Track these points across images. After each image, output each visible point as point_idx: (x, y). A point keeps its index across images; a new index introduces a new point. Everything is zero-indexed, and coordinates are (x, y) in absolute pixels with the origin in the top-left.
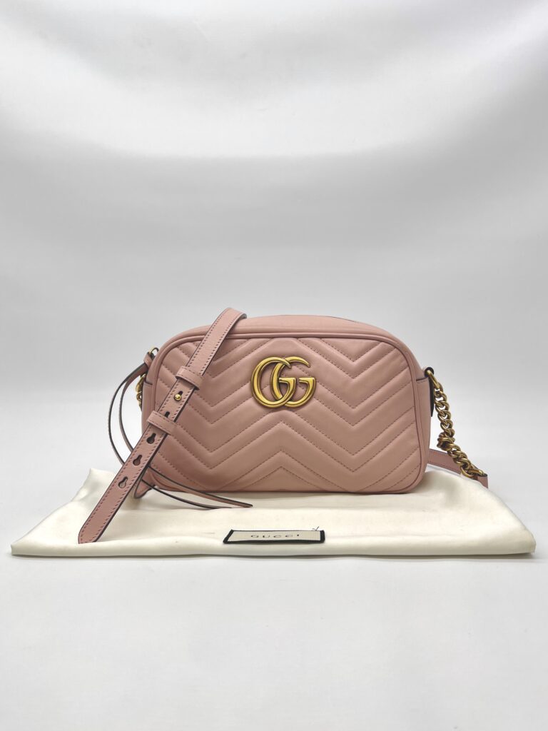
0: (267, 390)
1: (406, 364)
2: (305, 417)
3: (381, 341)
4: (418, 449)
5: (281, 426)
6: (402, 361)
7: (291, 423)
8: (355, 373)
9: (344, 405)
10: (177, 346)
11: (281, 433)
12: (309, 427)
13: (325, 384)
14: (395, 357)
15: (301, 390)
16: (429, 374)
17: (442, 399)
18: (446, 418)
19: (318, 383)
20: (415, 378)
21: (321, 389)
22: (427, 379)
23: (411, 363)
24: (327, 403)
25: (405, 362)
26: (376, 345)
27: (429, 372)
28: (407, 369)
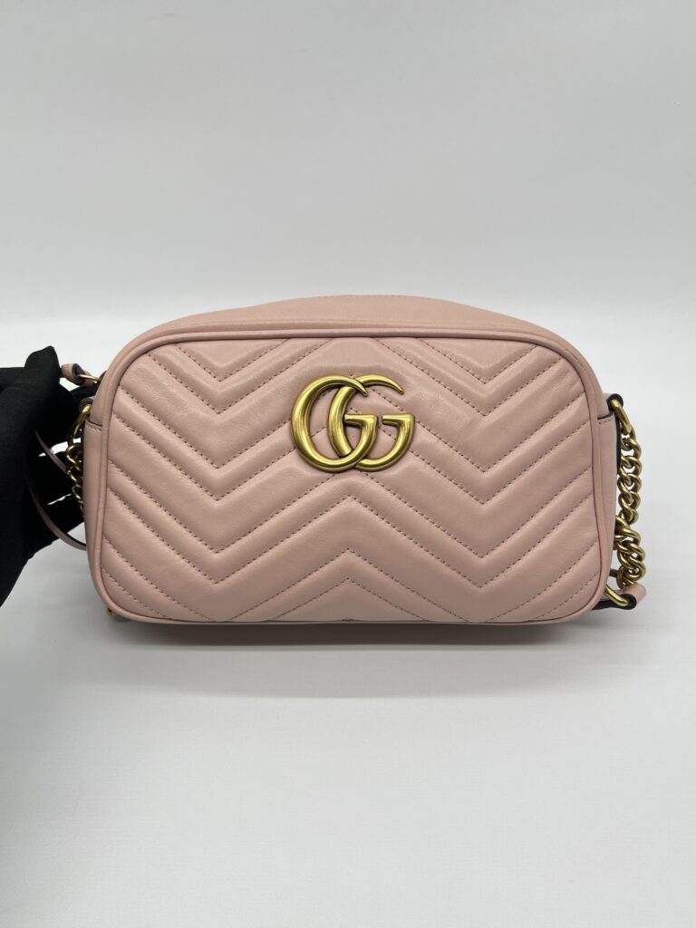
0: (321, 437)
1: (582, 388)
2: (394, 488)
3: (537, 344)
4: (597, 543)
5: (349, 505)
6: (573, 384)
7: (367, 501)
8: (488, 406)
9: (466, 466)
10: (146, 351)
11: (349, 519)
12: (402, 507)
13: (432, 427)
14: (563, 374)
15: (385, 438)
16: (614, 407)
17: (631, 452)
18: (630, 488)
19: (419, 426)
20: (595, 415)
21: (423, 436)
22: (613, 417)
23: (589, 385)
24: (437, 463)
25: (579, 384)
26: (525, 352)
27: (616, 403)
28: (582, 398)
